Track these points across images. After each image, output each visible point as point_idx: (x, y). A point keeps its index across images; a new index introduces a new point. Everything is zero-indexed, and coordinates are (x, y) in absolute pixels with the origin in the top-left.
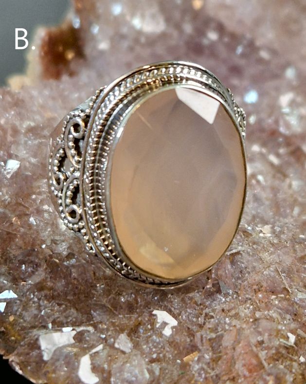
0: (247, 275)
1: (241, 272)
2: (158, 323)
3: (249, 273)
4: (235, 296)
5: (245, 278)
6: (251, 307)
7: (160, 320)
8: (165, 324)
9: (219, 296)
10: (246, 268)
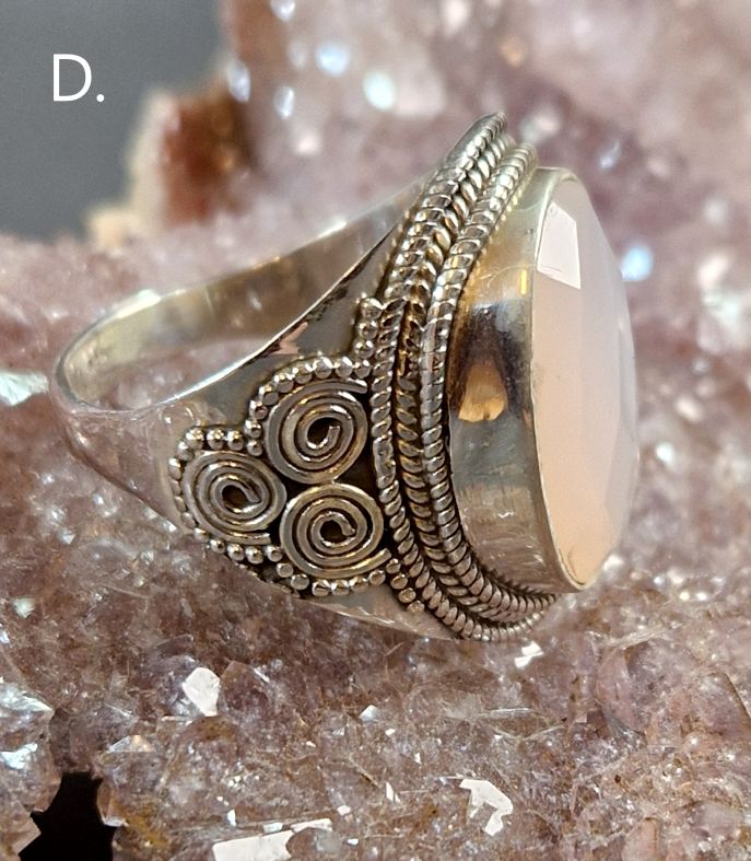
0: (664, 693)
1: (651, 687)
2: (473, 807)
3: (667, 689)
4: (638, 742)
5: (659, 702)
6: (679, 770)
7: (476, 801)
8: (488, 810)
9: (604, 744)
10: (662, 678)
